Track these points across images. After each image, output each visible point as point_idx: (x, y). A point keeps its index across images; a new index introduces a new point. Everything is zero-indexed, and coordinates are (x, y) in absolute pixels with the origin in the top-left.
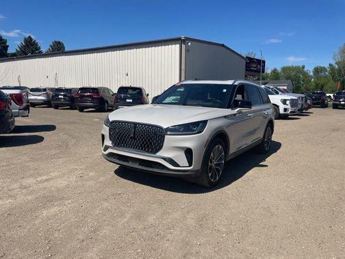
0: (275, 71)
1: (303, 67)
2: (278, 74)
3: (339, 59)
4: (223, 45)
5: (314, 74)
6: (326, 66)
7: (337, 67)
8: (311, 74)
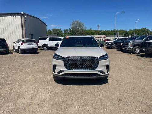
0: (49, 30)
1: (60, 29)
2: (51, 32)
3: (72, 26)
4: (38, 18)
5: (64, 32)
6: (68, 29)
7: (72, 29)
8: (63, 32)
